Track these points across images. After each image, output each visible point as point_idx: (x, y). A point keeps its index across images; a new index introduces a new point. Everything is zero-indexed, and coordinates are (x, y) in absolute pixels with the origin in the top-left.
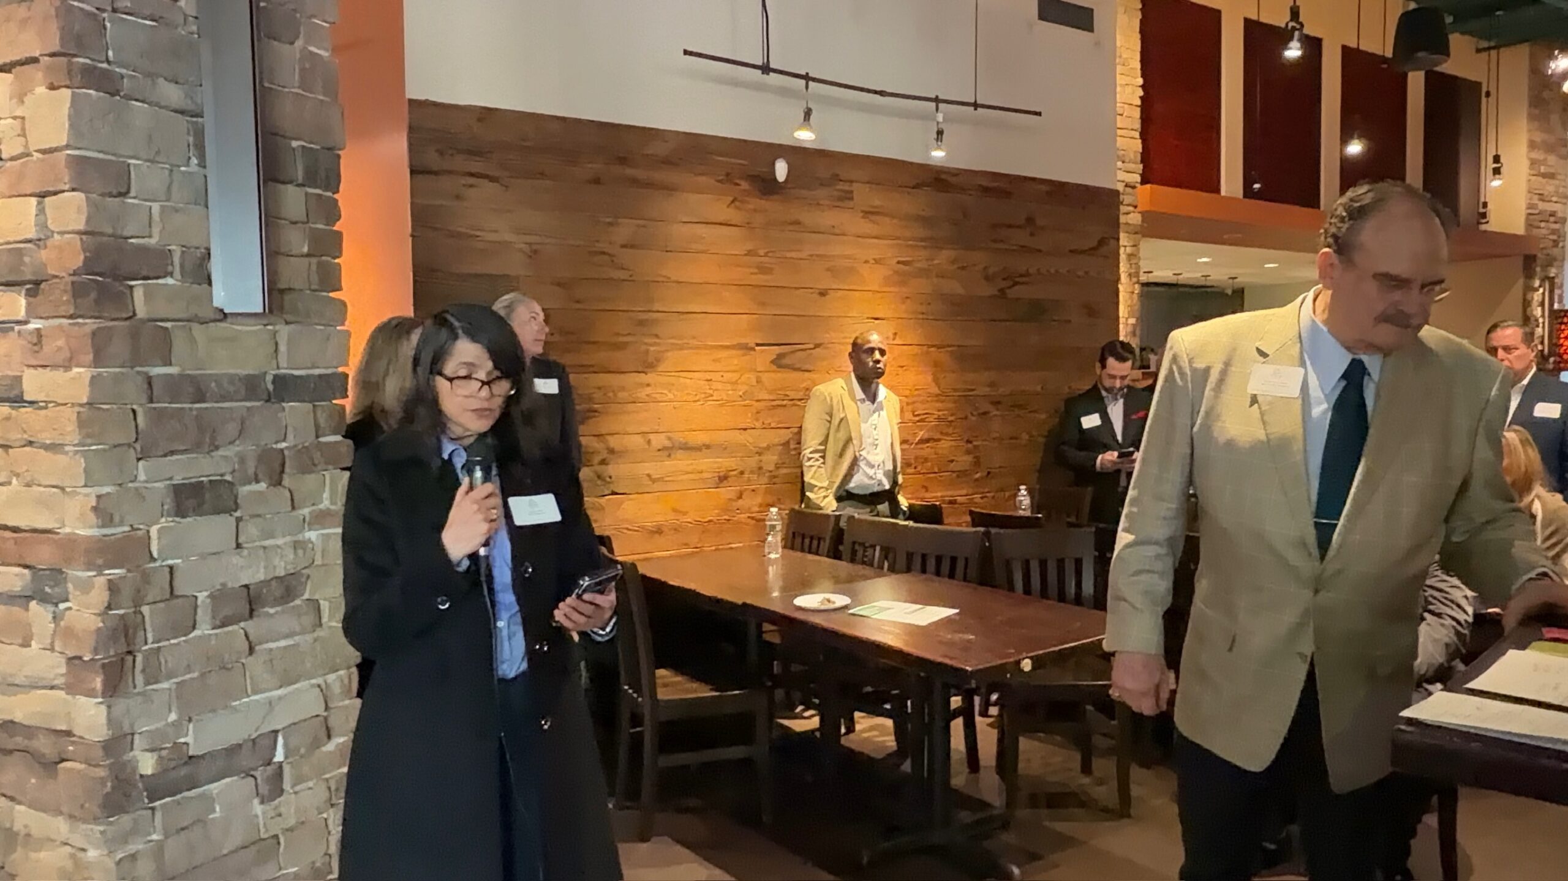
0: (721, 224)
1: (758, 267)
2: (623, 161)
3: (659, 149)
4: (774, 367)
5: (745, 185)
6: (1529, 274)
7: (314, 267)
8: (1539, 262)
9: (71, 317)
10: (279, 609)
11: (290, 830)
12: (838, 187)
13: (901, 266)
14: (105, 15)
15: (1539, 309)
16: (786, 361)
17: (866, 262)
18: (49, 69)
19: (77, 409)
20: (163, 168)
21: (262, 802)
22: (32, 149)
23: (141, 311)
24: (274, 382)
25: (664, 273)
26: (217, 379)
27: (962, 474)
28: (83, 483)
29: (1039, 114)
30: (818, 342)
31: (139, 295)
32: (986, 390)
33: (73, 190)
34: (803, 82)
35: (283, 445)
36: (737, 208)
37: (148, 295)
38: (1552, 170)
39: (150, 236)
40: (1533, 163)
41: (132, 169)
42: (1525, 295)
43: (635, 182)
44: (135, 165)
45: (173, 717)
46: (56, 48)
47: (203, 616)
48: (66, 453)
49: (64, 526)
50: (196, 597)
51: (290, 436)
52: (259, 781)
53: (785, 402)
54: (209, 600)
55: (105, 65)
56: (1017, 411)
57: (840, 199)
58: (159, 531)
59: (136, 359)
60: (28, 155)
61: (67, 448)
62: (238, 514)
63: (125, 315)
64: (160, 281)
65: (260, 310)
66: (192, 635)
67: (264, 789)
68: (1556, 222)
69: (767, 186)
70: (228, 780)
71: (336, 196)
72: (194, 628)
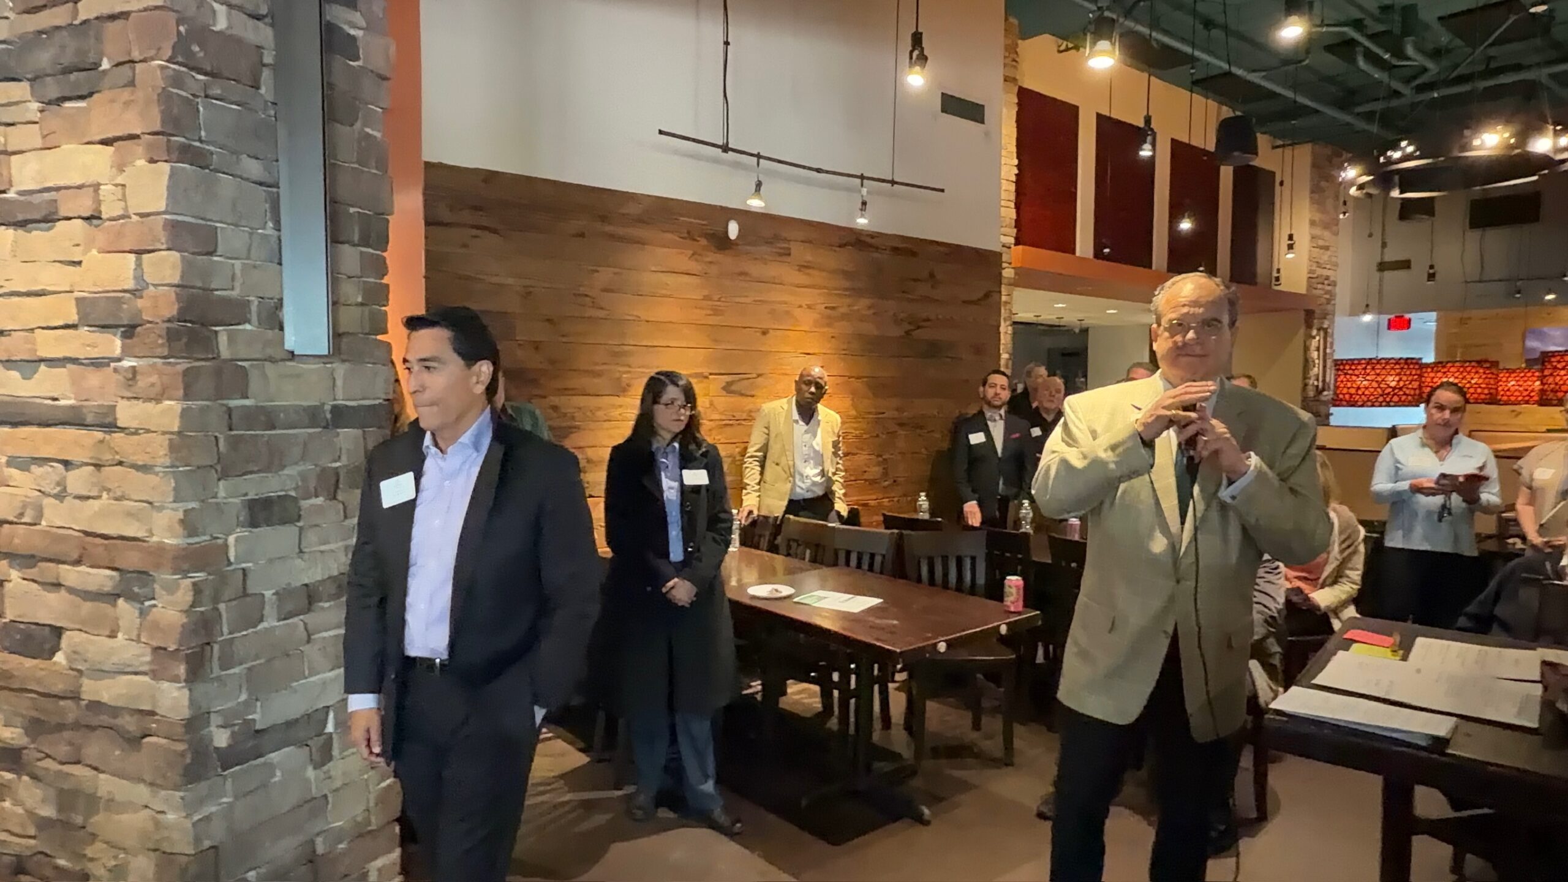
0: (682, 273)
1: (712, 309)
2: (604, 219)
3: (632, 209)
4: (724, 393)
5: (704, 242)
6: (1309, 326)
7: (367, 313)
8: (1316, 315)
9: (164, 357)
10: (332, 603)
11: (337, 790)
12: (779, 245)
13: (828, 311)
14: (199, 100)
15: (1316, 353)
16: (734, 388)
17: (800, 306)
18: (150, 147)
19: (168, 436)
20: (243, 231)
21: (315, 768)
22: (131, 211)
23: (225, 352)
24: (331, 412)
25: (635, 313)
26: (285, 409)
27: (873, 482)
28: (171, 500)
29: (942, 191)
30: (760, 372)
31: (223, 339)
32: (896, 414)
33: (169, 249)
34: (755, 159)
35: (338, 464)
36: (697, 260)
37: (231, 339)
38: (1327, 244)
39: (233, 289)
40: (1313, 237)
41: (219, 231)
42: (1305, 342)
43: (612, 237)
44: (222, 228)
45: (243, 697)
46: (158, 127)
47: (269, 611)
48: (157, 474)
49: (152, 535)
50: (263, 595)
51: (344, 458)
52: (314, 750)
53: (731, 422)
54: (274, 597)
55: (197, 144)
56: (918, 431)
57: (780, 255)
58: (237, 540)
59: (220, 394)
60: (129, 217)
61: (157, 469)
62: (300, 524)
63: (210, 356)
64: (240, 327)
65: (326, 353)
66: (260, 627)
67: (316, 757)
68: (1329, 285)
69: (722, 242)
70: (286, 749)
71: (385, 254)
72: (261, 620)
